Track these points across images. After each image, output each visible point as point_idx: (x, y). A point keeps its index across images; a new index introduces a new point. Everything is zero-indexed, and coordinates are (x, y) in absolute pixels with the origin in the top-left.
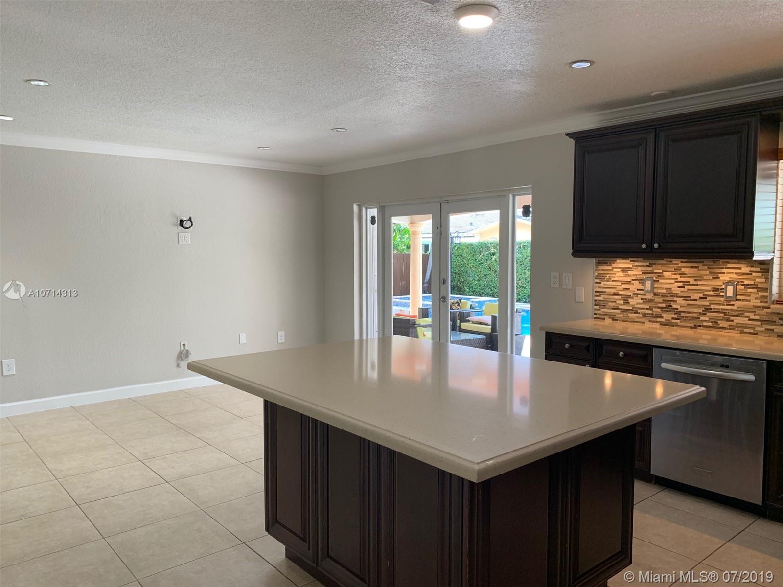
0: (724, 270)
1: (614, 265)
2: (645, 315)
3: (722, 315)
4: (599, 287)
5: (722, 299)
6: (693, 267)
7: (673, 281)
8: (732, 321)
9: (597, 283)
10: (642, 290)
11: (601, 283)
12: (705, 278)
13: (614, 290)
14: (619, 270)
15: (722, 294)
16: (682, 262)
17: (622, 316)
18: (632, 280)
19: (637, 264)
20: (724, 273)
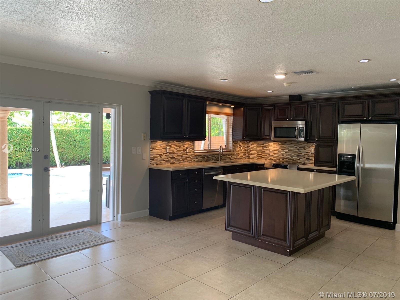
0: (186, 144)
1: (157, 143)
2: (166, 161)
3: (185, 158)
4: (152, 152)
5: (185, 153)
6: (178, 143)
7: (174, 148)
8: (187, 159)
9: (151, 150)
10: (166, 152)
11: (152, 150)
12: (181, 146)
13: (157, 153)
14: (158, 145)
15: (185, 151)
16: (176, 141)
17: (159, 163)
18: (163, 148)
19: (164, 142)
20: (185, 145)
